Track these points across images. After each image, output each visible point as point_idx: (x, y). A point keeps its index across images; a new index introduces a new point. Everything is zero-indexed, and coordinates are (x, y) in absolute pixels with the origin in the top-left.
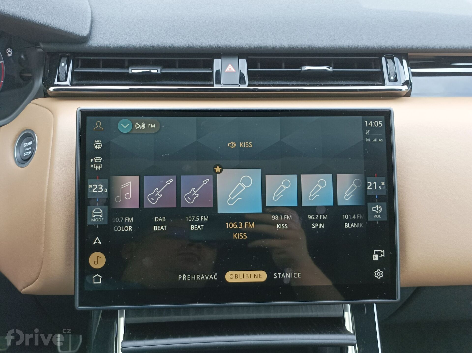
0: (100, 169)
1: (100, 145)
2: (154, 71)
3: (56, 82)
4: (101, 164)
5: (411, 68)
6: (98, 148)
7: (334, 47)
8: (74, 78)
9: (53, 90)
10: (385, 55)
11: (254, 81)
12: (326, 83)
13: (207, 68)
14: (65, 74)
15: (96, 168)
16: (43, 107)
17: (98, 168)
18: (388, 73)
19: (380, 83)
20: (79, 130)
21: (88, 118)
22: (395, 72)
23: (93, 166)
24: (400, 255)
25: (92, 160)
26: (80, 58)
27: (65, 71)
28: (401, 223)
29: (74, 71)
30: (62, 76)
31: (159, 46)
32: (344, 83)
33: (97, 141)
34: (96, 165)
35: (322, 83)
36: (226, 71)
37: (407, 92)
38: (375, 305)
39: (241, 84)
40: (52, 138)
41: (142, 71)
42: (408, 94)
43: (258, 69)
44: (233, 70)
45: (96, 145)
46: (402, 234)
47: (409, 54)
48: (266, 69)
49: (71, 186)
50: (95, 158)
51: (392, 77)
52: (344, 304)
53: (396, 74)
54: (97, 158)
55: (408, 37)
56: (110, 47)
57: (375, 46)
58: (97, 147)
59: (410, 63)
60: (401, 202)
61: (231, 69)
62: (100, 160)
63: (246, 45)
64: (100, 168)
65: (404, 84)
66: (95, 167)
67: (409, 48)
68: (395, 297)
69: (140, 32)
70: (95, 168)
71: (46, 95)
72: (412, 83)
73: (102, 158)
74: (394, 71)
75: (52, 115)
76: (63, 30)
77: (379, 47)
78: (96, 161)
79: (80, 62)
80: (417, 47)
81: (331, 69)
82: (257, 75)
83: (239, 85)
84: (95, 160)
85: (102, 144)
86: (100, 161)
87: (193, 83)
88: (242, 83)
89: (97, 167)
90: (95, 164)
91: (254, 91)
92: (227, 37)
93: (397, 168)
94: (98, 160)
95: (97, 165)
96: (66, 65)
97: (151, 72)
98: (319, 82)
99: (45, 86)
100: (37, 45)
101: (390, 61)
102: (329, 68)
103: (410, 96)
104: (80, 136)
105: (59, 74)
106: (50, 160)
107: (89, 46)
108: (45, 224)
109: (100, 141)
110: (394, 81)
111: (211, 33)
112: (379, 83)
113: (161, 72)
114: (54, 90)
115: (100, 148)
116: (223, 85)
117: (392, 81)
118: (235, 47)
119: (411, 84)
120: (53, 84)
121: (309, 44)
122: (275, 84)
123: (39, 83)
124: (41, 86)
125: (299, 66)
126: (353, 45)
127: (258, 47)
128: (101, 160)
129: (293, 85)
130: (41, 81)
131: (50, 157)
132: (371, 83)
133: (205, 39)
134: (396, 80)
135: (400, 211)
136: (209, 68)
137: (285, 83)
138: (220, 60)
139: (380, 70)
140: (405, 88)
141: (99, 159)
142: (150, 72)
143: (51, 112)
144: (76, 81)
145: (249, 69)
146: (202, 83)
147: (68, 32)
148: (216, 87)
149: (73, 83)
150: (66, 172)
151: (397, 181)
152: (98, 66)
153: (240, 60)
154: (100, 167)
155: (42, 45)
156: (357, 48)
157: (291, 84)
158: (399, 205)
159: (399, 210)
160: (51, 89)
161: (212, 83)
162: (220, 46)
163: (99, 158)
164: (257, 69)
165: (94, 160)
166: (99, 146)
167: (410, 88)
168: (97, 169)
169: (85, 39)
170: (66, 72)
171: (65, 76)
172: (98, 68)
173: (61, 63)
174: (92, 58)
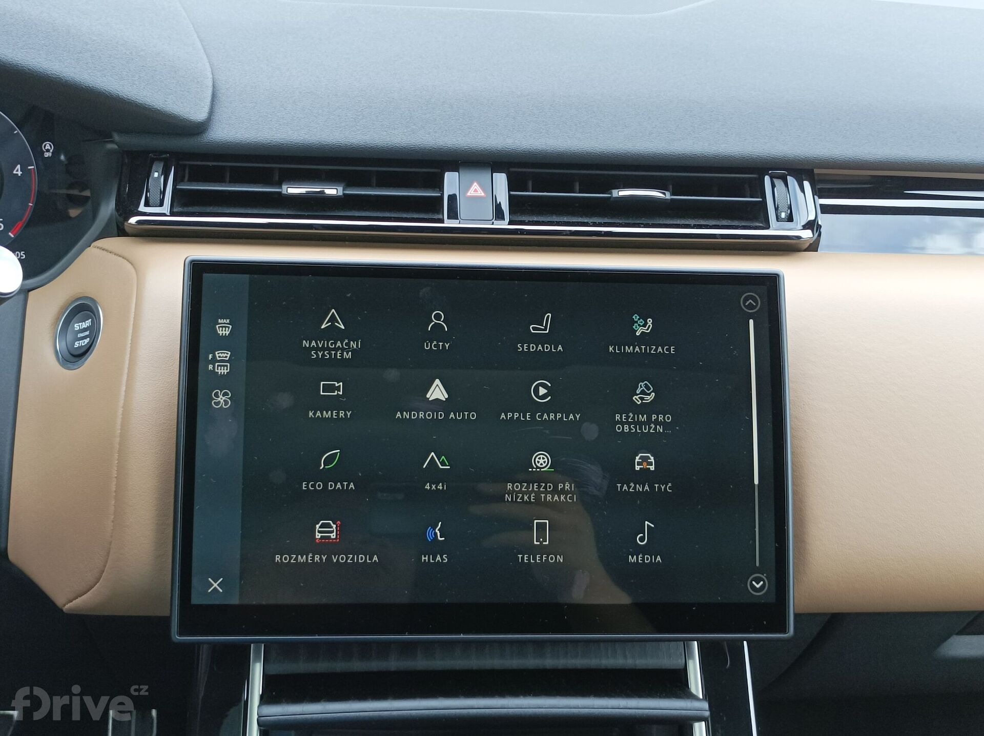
0: (225, 374)
1: (227, 329)
2: (331, 191)
3: (142, 208)
4: (228, 364)
5: (820, 197)
6: (222, 334)
7: (674, 154)
8: (176, 201)
9: (136, 223)
10: (770, 172)
11: (520, 215)
12: (658, 223)
13: (431, 188)
14: (159, 193)
15: (219, 371)
16: (115, 254)
17: (223, 371)
18: (776, 206)
19: (761, 225)
20: (187, 298)
21: (206, 276)
22: (789, 203)
23: (214, 368)
24: (794, 550)
25: (210, 356)
26: (188, 163)
27: (159, 188)
28: (795, 488)
29: (178, 187)
30: (154, 196)
31: (341, 143)
32: (692, 222)
33: (222, 320)
34: (218, 366)
35: (651, 222)
36: (469, 194)
37: (811, 242)
38: (745, 643)
39: (495, 220)
40: (133, 314)
41: (306, 191)
42: (813, 247)
43: (529, 192)
44: (481, 193)
45: (219, 327)
46: (799, 510)
47: (816, 171)
48: (543, 192)
49: (169, 405)
50: (216, 353)
51: (782, 213)
52: (687, 640)
53: (790, 207)
54: (222, 353)
55: (814, 139)
56: (248, 143)
57: (751, 155)
58: (222, 331)
59: (818, 188)
60: (797, 448)
61: (477, 192)
62: (226, 357)
63: (507, 146)
64: (226, 371)
65: (805, 227)
66: (218, 369)
67: (816, 160)
68: (784, 629)
69: (305, 118)
70: (216, 371)
71: (121, 232)
72: (821, 227)
73: (229, 353)
74: (787, 202)
75: (133, 270)
76: (159, 109)
77: (758, 156)
78: (218, 359)
79: (187, 171)
80: (831, 158)
81: (668, 196)
82: (526, 205)
83: (493, 222)
84: (217, 355)
85: (231, 327)
86: (227, 359)
87: (405, 215)
88: (497, 219)
89: (221, 369)
90: (217, 364)
91: (520, 234)
92: (470, 130)
93: (791, 384)
94: (223, 357)
95: (221, 366)
96: (162, 175)
97: (325, 194)
98: (644, 220)
99: (120, 215)
100: (106, 136)
101: (779, 183)
102: (664, 194)
103: (817, 251)
104: (190, 309)
105: (148, 194)
106: (128, 356)
107: (206, 140)
108: (116, 477)
109: (228, 321)
110: (787, 220)
111: (442, 122)
112: (758, 224)
113: (344, 194)
114: (139, 222)
115: (228, 333)
116: (461, 220)
117: (783, 220)
118: (487, 150)
119: (819, 227)
120: (136, 211)
121: (626, 147)
122: (561, 222)
123: (108, 208)
124: (112, 215)
125: (607, 189)
126: (709, 151)
127: (530, 152)
128: (229, 356)
129: (595, 225)
130: (112, 205)
131: (129, 349)
132: (743, 224)
133: (429, 133)
134: (790, 219)
135: (796, 466)
136: (436, 188)
137: (580, 220)
138: (457, 173)
139: (761, 200)
140: (807, 234)
141: (224, 355)
142: (323, 192)
143: (132, 264)
144: (180, 207)
145: (512, 193)
146: (422, 216)
147: (170, 114)
148: (448, 223)
149: (175, 210)
150: (160, 378)
151: (790, 409)
152: (220, 180)
153: (494, 174)
154: (227, 369)
155: (116, 137)
156: (717, 157)
157: (592, 222)
158: (792, 453)
159: (793, 464)
160: (133, 220)
161: (440, 217)
162: (457, 148)
163: (224, 353)
164: (526, 192)
165: (214, 356)
166: (225, 331)
167: (816, 235)
168: (221, 372)
169: (200, 128)
170: (162, 189)
171: (159, 196)
172: (223, 184)
173: (152, 172)
174: (210, 164)
